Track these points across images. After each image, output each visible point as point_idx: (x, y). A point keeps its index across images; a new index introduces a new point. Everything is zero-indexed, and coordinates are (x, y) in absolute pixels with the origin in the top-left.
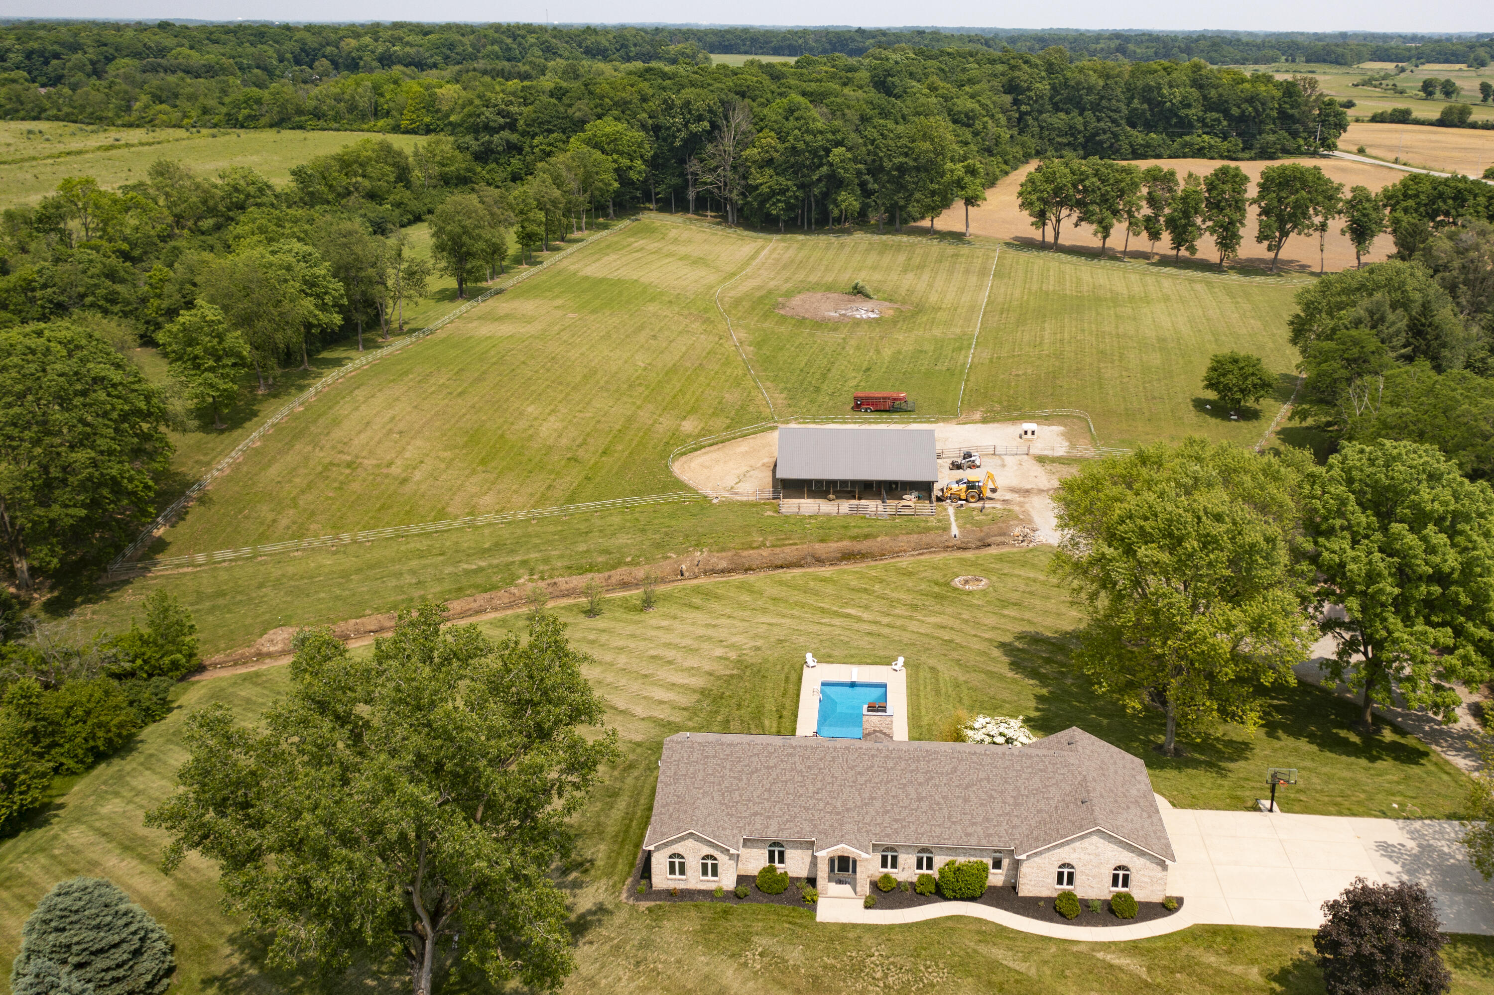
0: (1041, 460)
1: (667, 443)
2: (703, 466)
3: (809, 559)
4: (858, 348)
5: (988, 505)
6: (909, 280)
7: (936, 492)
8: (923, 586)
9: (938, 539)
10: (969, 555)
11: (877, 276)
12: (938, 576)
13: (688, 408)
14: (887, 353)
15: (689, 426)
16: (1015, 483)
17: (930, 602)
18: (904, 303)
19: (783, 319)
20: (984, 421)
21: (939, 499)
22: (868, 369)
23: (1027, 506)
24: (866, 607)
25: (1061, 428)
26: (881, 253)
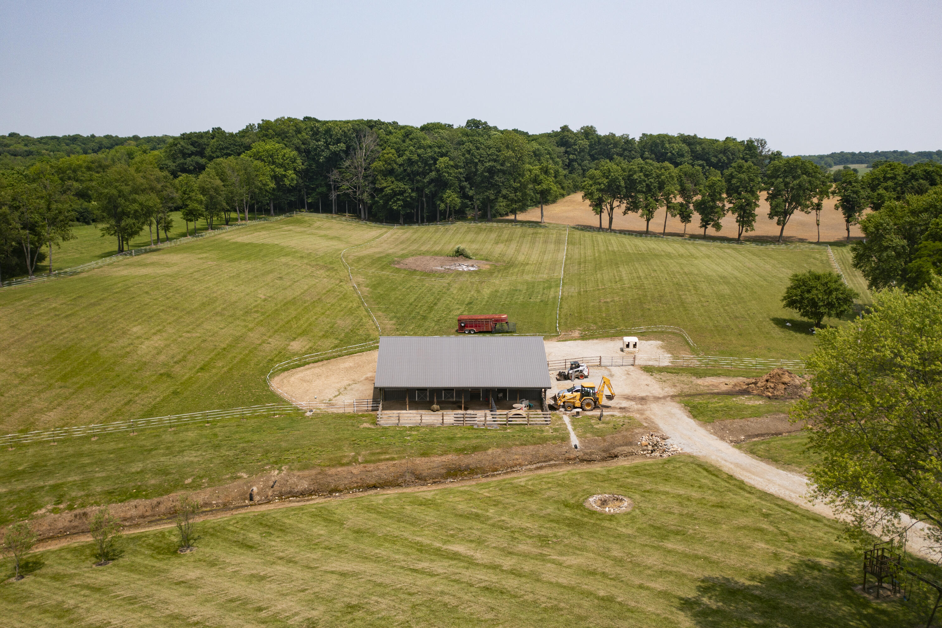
0: (648, 369)
1: (272, 360)
2: (303, 380)
3: (408, 477)
4: (461, 289)
5: (606, 413)
6: (499, 249)
7: (549, 401)
8: (551, 509)
9: (557, 450)
10: (597, 468)
11: (475, 246)
12: (565, 495)
13: (299, 331)
14: (486, 291)
15: (296, 346)
16: (627, 391)
17: (563, 531)
18: (497, 261)
19: (398, 270)
20: (583, 338)
21: (552, 408)
22: (470, 303)
23: (648, 413)
24: (480, 542)
25: (659, 343)
26: (477, 233)
